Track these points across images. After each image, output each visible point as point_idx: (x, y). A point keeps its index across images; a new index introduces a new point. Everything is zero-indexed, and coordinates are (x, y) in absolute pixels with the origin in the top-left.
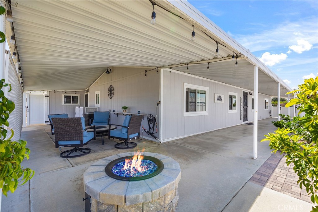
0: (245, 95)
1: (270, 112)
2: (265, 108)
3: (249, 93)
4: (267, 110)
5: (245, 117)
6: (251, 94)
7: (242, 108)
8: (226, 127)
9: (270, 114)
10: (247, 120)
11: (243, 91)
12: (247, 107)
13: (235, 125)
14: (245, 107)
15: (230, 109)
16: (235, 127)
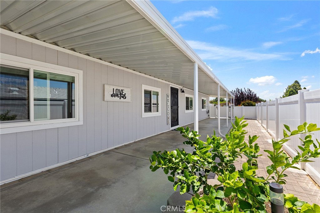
0: (174, 92)
1: (208, 112)
2: (203, 108)
3: (181, 90)
4: (205, 110)
5: (175, 121)
6: (183, 92)
7: (170, 109)
8: (136, 140)
9: (207, 115)
10: (178, 124)
11: (171, 86)
12: (178, 107)
13: (156, 134)
14: (175, 107)
15: (145, 111)
16: (157, 137)
